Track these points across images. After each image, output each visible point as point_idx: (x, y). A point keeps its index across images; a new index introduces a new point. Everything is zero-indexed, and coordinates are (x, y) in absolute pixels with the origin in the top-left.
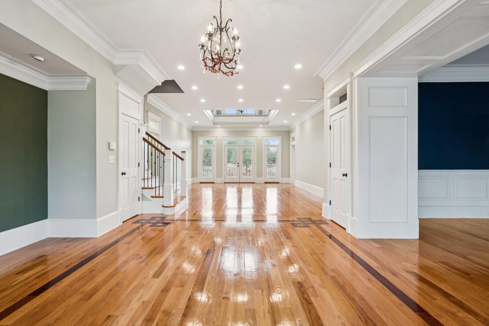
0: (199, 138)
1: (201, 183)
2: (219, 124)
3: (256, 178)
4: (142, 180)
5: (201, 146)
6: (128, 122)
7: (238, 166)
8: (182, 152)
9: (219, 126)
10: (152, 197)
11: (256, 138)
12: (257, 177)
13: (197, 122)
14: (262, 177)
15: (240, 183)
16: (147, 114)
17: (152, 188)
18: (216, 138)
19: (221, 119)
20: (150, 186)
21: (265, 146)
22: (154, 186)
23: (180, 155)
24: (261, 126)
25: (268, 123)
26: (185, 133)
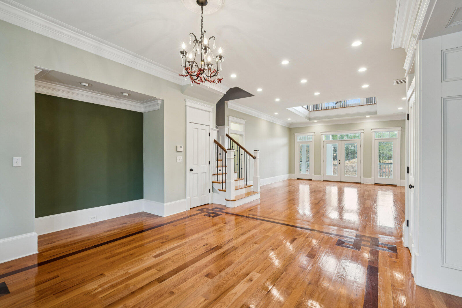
0: (296, 134)
1: (298, 179)
2: (315, 119)
3: (362, 177)
4: (213, 175)
5: (298, 142)
6: (198, 129)
7: (339, 163)
8: (254, 151)
9: (316, 121)
10: (220, 190)
11: (363, 131)
12: (364, 177)
13: (289, 119)
14: (370, 177)
15: (341, 182)
16: (228, 118)
17: (219, 183)
18: (314, 134)
19: (318, 114)
20: (219, 181)
21: (375, 139)
22: (221, 181)
23: (253, 154)
24: (368, 116)
25: (376, 113)
26: (279, 130)
